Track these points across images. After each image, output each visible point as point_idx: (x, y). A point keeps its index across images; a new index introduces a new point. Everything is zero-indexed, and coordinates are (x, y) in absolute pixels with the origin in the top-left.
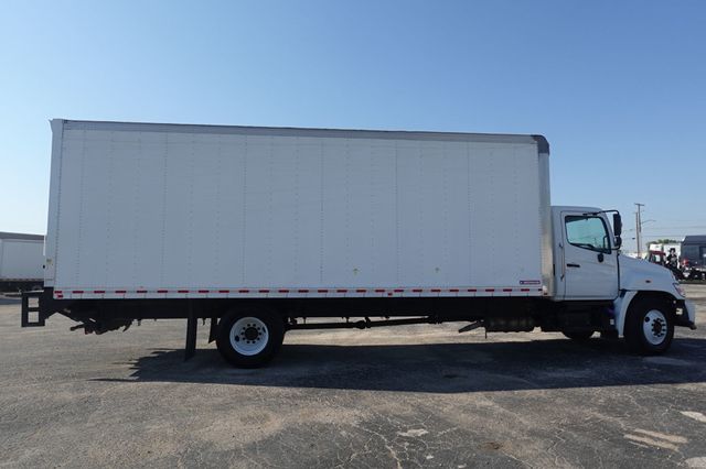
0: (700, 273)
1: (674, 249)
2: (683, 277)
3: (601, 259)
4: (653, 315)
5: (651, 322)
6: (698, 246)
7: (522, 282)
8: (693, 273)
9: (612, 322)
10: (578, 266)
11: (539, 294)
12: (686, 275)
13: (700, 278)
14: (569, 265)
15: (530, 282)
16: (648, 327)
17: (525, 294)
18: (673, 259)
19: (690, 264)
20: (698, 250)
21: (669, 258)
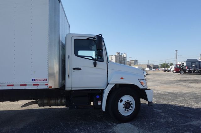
0: (191, 71)
1: (183, 63)
2: (186, 72)
3: (95, 65)
4: (126, 98)
5: (123, 102)
6: (191, 62)
7: (34, 80)
8: (189, 71)
9: (99, 103)
10: (80, 69)
11: (46, 87)
12: (187, 71)
13: (191, 72)
14: (74, 69)
15: (39, 80)
16: (121, 106)
17: (35, 87)
18: (183, 67)
19: (188, 68)
20: (191, 64)
21: (182, 66)
